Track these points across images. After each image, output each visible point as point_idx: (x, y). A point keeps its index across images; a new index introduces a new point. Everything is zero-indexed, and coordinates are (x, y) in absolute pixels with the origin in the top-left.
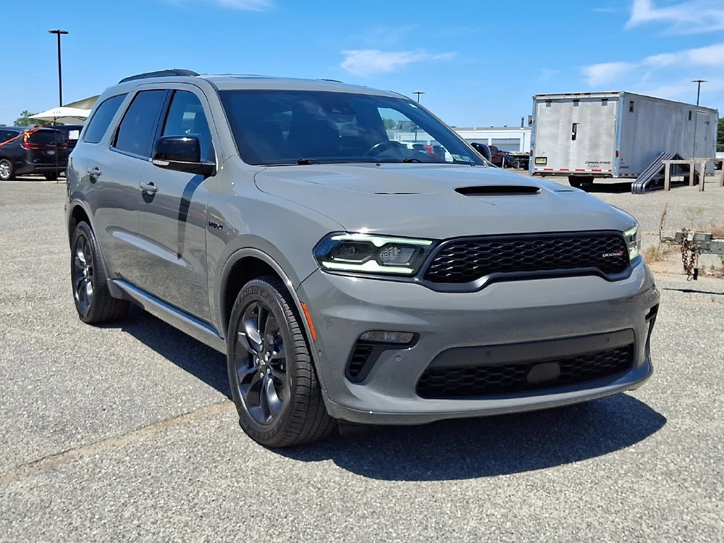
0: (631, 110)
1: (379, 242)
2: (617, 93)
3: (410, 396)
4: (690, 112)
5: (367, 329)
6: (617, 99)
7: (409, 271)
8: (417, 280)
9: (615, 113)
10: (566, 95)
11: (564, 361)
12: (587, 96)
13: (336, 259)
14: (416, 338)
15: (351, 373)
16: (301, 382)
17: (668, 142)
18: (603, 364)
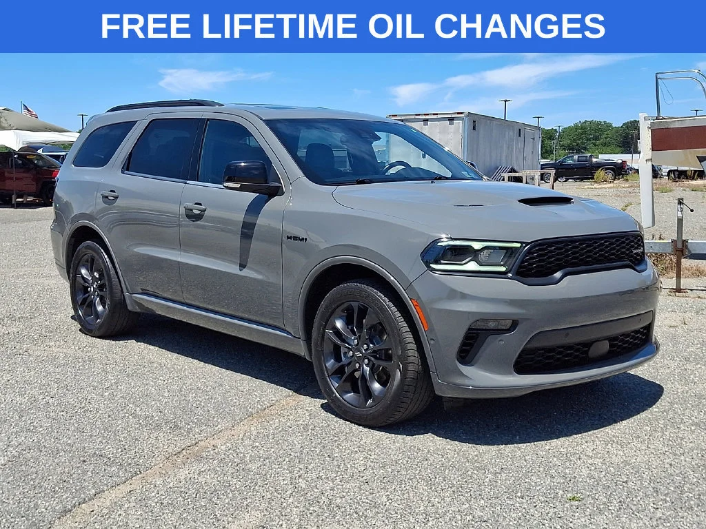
0: (474, 129)
1: (477, 246)
2: (462, 113)
3: (508, 373)
4: (520, 130)
5: (478, 318)
6: (462, 119)
7: (503, 269)
8: (511, 275)
9: (461, 131)
10: (416, 115)
11: (612, 339)
12: (435, 117)
13: (442, 262)
14: (515, 324)
15: (461, 356)
16: (411, 367)
17: (504, 158)
18: (624, 344)
